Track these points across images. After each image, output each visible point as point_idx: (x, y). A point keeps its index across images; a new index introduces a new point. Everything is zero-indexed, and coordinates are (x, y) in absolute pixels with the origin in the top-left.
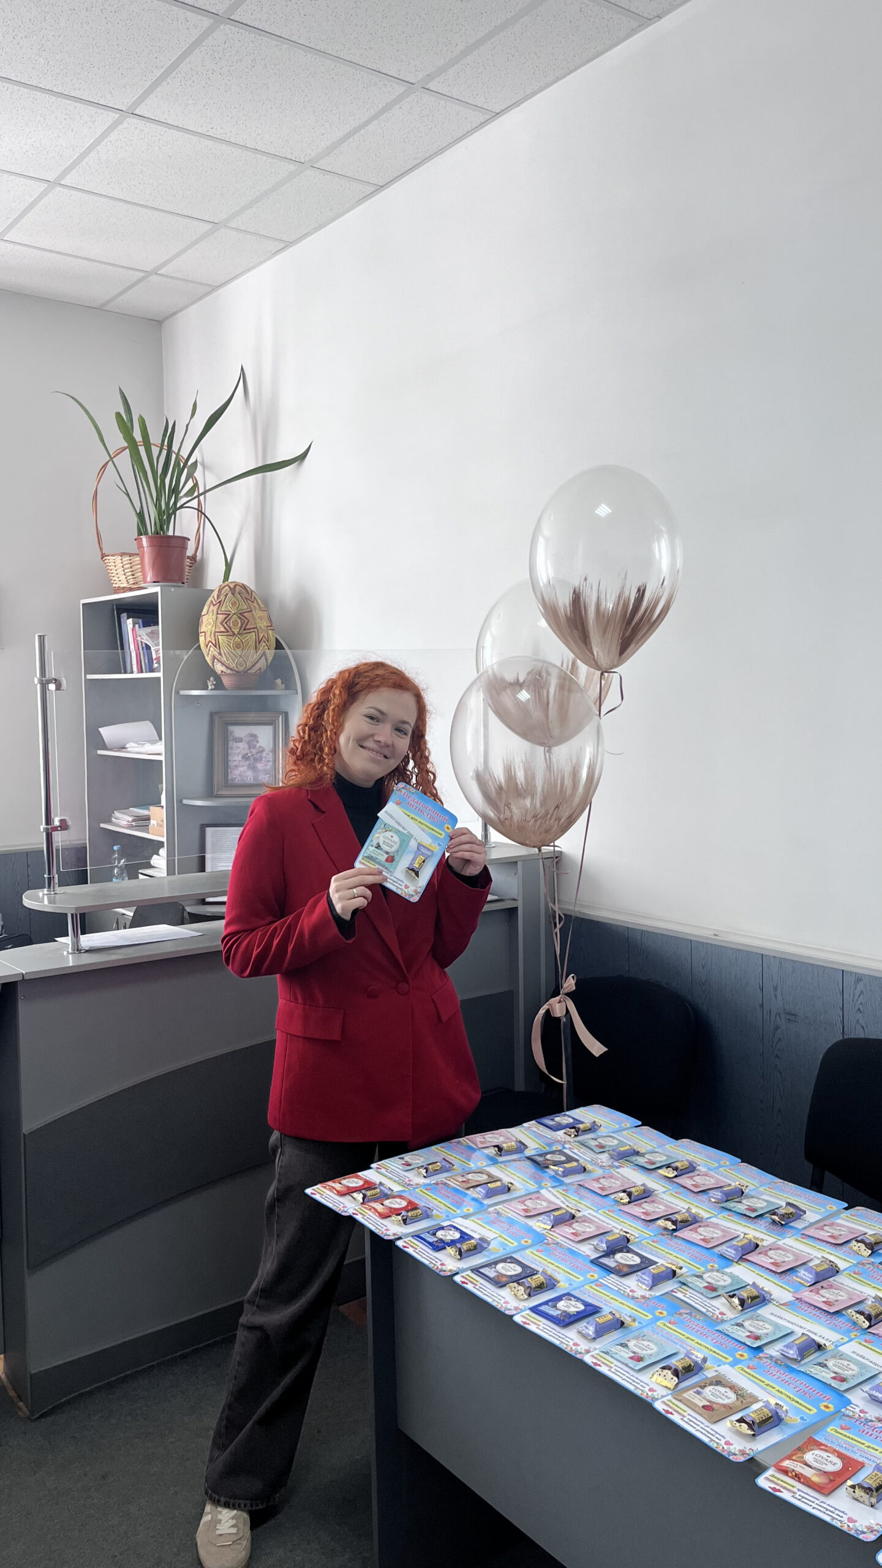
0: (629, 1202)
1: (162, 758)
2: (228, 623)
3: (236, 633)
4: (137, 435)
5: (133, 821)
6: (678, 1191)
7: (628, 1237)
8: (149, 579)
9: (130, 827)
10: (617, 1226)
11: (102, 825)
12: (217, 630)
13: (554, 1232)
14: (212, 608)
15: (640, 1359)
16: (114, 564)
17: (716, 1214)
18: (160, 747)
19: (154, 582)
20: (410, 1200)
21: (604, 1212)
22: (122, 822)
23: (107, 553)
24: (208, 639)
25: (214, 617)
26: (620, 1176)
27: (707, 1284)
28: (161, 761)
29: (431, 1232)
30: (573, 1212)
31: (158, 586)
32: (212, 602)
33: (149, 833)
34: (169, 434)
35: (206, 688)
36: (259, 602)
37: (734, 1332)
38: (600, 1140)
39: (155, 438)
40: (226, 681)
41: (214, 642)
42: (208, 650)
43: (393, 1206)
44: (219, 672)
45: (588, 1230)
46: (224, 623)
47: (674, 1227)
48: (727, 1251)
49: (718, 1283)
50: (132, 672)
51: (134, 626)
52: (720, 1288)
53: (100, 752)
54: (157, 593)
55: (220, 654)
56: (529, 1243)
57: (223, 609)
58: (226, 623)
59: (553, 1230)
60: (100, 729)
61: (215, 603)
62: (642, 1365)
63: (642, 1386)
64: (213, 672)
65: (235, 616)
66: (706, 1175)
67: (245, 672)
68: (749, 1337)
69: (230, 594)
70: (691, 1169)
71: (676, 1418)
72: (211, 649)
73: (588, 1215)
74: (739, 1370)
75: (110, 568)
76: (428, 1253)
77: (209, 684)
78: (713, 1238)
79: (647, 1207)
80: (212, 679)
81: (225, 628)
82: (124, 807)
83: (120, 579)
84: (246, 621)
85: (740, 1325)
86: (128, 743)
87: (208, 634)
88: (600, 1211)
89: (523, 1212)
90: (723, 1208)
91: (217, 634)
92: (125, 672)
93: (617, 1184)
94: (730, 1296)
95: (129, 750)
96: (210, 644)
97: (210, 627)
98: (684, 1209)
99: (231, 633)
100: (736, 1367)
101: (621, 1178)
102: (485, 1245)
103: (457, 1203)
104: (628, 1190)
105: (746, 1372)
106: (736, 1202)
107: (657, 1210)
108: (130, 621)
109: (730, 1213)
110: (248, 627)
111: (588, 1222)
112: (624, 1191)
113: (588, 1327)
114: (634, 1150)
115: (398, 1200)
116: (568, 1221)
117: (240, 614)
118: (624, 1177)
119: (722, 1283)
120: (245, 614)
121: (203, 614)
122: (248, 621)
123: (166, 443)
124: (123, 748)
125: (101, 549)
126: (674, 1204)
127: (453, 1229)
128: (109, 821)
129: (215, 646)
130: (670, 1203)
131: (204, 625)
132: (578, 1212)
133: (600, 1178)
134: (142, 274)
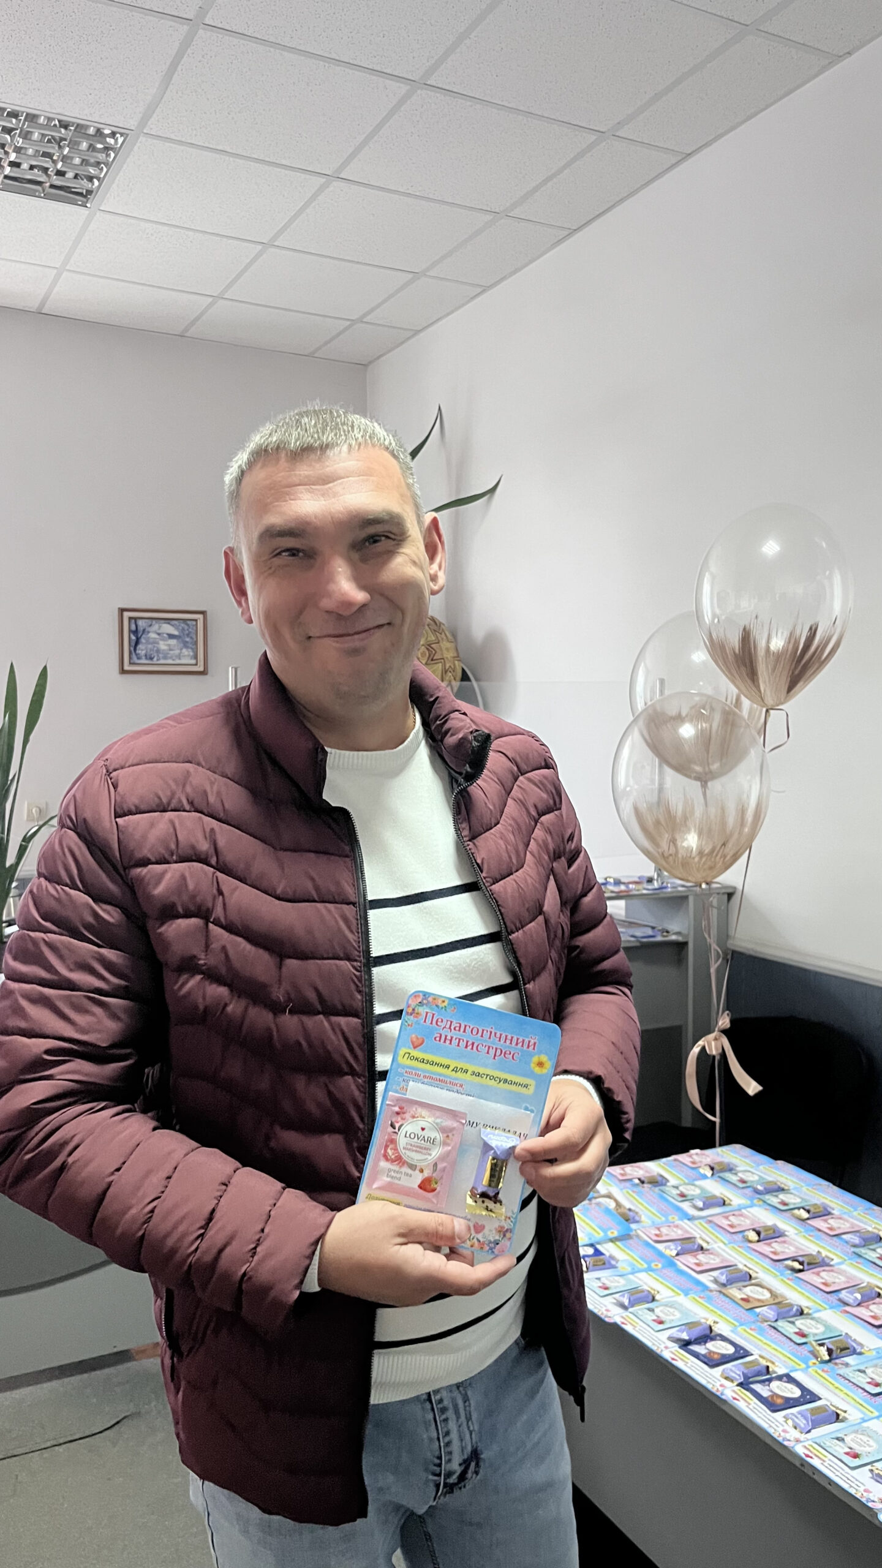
0: (758, 1241)
36: (448, 633)
47: (801, 1268)
66: (840, 1219)
70: (825, 1212)
78: (834, 1283)
84: (434, 652)
93: (746, 1223)
98: (815, 1251)
101: (751, 1217)
104: (758, 1229)
107: (787, 1250)
109: (859, 1259)
110: (435, 658)
112: (753, 1230)
118: (755, 1216)
120: (432, 646)
122: (436, 653)
126: (805, 1246)
130: (801, 1244)
134: (348, 323)
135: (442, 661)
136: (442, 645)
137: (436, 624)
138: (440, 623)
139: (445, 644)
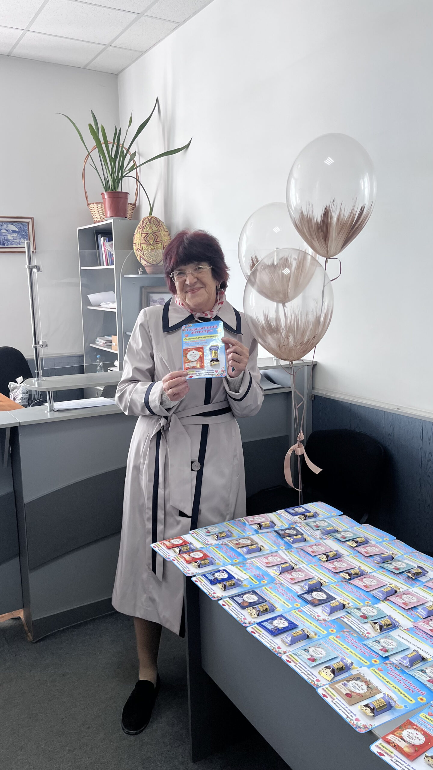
0: (327, 561)
1: (116, 310)
2: (147, 238)
3: (151, 243)
4: (101, 137)
5: (106, 343)
6: (356, 555)
7: (322, 582)
8: (108, 215)
9: (104, 346)
10: (317, 575)
12: (141, 242)
13: (281, 576)
14: (139, 230)
15: (314, 660)
16: (93, 208)
17: (376, 570)
18: (115, 305)
19: (111, 217)
20: (205, 553)
21: (312, 566)
22: (100, 343)
23: (90, 203)
24: (137, 247)
25: (140, 235)
26: (325, 544)
27: (362, 614)
28: (115, 312)
29: (212, 573)
30: (293, 565)
31: (112, 219)
32: (139, 227)
33: (111, 349)
34: (117, 135)
35: (138, 273)
36: (164, 227)
37: (373, 646)
38: (317, 523)
39: (110, 138)
40: (147, 270)
41: (140, 249)
42: (137, 253)
43: (195, 557)
44: (144, 265)
45: (300, 576)
46: (145, 238)
47: (350, 578)
48: (378, 594)
49: (369, 614)
50: (104, 265)
51: (104, 241)
52: (370, 617)
53: (89, 307)
54: (112, 223)
55: (144, 255)
56: (265, 583)
57: (145, 231)
58: (146, 238)
59: (280, 575)
60: (88, 296)
61: (140, 227)
62: (315, 664)
63: (312, 677)
64: (140, 265)
65: (151, 234)
66: (374, 546)
67: (157, 265)
68: (381, 650)
69: (148, 223)
70: (366, 542)
71: (329, 700)
72: (139, 252)
73: (302, 568)
74: (372, 671)
75: (92, 210)
76: (208, 586)
77: (139, 271)
78: (371, 585)
79: (336, 564)
80: (140, 268)
81: (146, 241)
83: (97, 216)
84: (157, 237)
85: (377, 642)
86: (102, 302)
87: (137, 244)
88: (309, 565)
89: (266, 564)
90: (380, 566)
91: (142, 244)
92: (100, 266)
93: (322, 549)
94: (374, 623)
95: (102, 306)
96: (138, 250)
97: (138, 241)
98: (358, 566)
99: (149, 244)
100: (371, 669)
101: (325, 546)
102: (240, 583)
103: (231, 556)
104: (327, 554)
105: (376, 672)
106: (388, 563)
107: (342, 566)
108: (102, 239)
109: (384, 570)
110: (158, 240)
111: (301, 572)
112: (325, 554)
113: (287, 637)
114: (335, 530)
115: (198, 553)
116: (290, 570)
117: (154, 233)
118: (328, 545)
119: (372, 614)
120: (156, 233)
121: (135, 233)
122: (158, 237)
123: (116, 141)
124: (99, 305)
125: (87, 201)
126: (353, 563)
127: (225, 572)
128: (94, 343)
129: (141, 251)
130: (351, 562)
131: (135, 239)
132: (296, 565)
133: (313, 545)
134: (104, 46)
135: (162, 242)
136: (161, 233)
137: (158, 221)
138: (160, 221)
139: (163, 233)
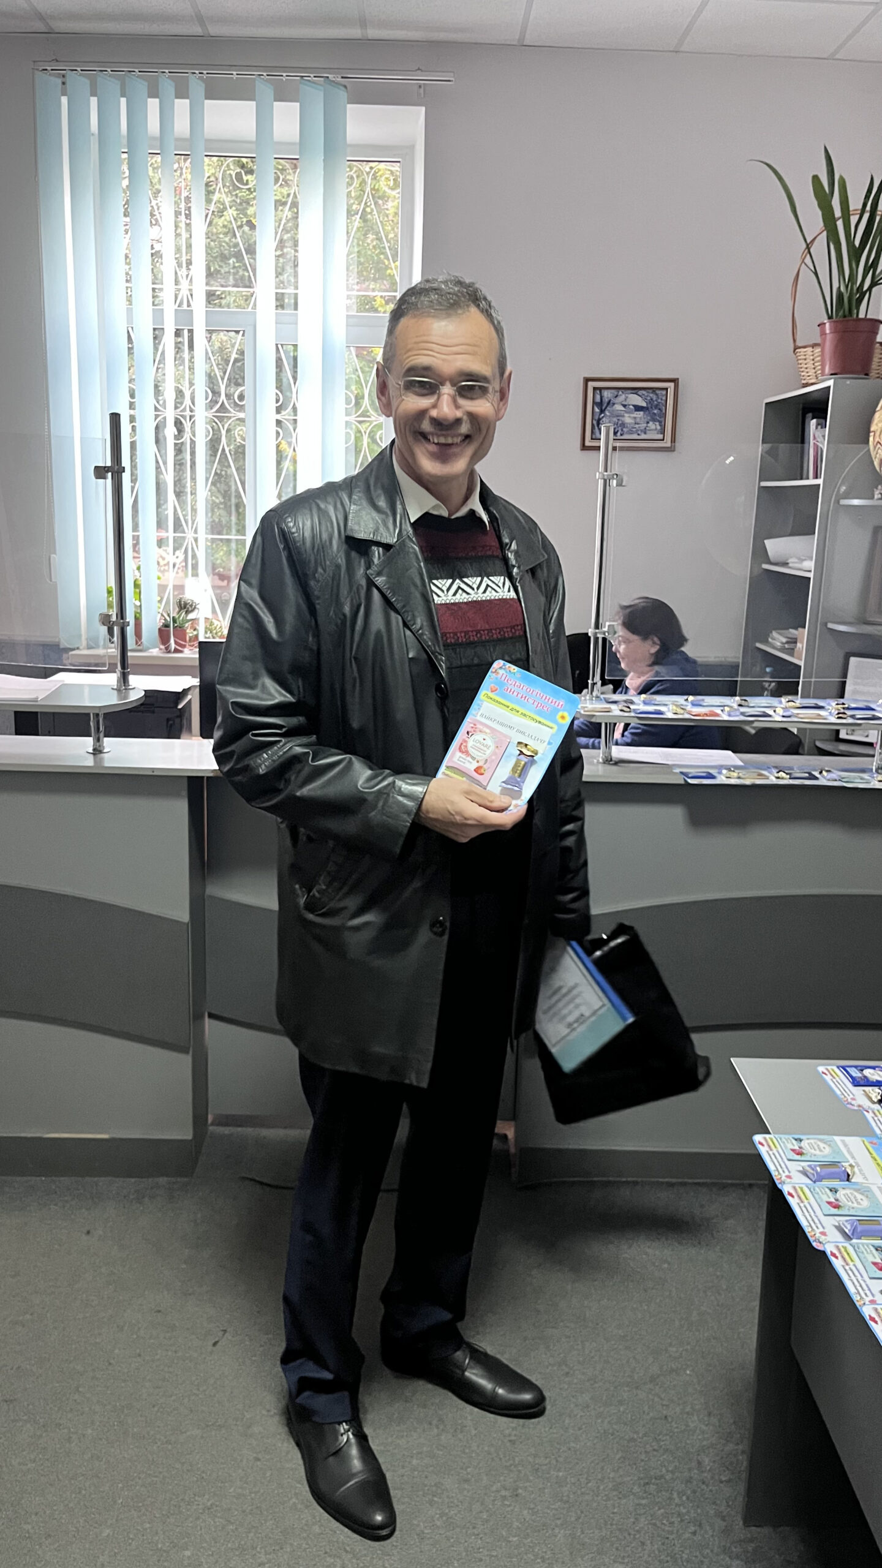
1: (811, 575)
4: (836, 203)
5: (787, 643)
8: (828, 370)
9: (782, 650)
11: (758, 645)
16: (804, 357)
18: (812, 564)
19: (831, 375)
22: (777, 642)
23: (799, 345)
24: (877, 439)
28: (810, 578)
31: (830, 378)
33: (793, 657)
34: (874, 196)
35: (872, 497)
42: (876, 452)
50: (807, 478)
51: (814, 427)
53: (765, 566)
54: (830, 387)
60: (765, 541)
72: (880, 451)
75: (801, 361)
77: (876, 493)
80: (879, 487)
82: (782, 627)
83: (809, 373)
86: (791, 557)
87: (877, 433)
92: (800, 479)
95: (790, 565)
96: (879, 445)
97: (880, 425)
108: (812, 422)
121: (877, 409)
123: (868, 208)
124: (785, 564)
125: (795, 341)
128: (766, 642)
131: (876, 422)
